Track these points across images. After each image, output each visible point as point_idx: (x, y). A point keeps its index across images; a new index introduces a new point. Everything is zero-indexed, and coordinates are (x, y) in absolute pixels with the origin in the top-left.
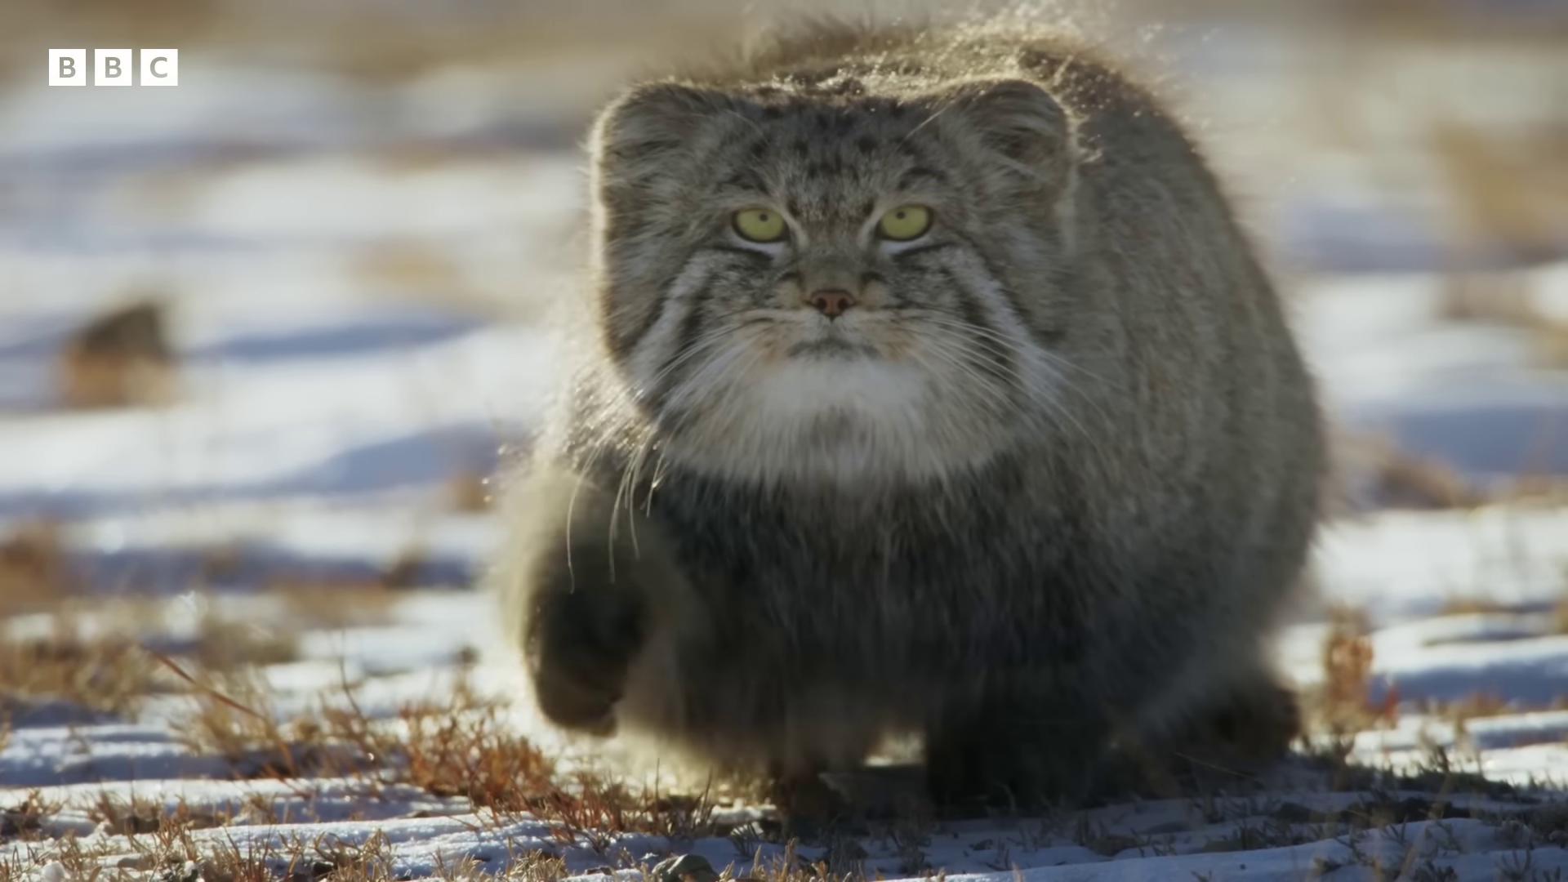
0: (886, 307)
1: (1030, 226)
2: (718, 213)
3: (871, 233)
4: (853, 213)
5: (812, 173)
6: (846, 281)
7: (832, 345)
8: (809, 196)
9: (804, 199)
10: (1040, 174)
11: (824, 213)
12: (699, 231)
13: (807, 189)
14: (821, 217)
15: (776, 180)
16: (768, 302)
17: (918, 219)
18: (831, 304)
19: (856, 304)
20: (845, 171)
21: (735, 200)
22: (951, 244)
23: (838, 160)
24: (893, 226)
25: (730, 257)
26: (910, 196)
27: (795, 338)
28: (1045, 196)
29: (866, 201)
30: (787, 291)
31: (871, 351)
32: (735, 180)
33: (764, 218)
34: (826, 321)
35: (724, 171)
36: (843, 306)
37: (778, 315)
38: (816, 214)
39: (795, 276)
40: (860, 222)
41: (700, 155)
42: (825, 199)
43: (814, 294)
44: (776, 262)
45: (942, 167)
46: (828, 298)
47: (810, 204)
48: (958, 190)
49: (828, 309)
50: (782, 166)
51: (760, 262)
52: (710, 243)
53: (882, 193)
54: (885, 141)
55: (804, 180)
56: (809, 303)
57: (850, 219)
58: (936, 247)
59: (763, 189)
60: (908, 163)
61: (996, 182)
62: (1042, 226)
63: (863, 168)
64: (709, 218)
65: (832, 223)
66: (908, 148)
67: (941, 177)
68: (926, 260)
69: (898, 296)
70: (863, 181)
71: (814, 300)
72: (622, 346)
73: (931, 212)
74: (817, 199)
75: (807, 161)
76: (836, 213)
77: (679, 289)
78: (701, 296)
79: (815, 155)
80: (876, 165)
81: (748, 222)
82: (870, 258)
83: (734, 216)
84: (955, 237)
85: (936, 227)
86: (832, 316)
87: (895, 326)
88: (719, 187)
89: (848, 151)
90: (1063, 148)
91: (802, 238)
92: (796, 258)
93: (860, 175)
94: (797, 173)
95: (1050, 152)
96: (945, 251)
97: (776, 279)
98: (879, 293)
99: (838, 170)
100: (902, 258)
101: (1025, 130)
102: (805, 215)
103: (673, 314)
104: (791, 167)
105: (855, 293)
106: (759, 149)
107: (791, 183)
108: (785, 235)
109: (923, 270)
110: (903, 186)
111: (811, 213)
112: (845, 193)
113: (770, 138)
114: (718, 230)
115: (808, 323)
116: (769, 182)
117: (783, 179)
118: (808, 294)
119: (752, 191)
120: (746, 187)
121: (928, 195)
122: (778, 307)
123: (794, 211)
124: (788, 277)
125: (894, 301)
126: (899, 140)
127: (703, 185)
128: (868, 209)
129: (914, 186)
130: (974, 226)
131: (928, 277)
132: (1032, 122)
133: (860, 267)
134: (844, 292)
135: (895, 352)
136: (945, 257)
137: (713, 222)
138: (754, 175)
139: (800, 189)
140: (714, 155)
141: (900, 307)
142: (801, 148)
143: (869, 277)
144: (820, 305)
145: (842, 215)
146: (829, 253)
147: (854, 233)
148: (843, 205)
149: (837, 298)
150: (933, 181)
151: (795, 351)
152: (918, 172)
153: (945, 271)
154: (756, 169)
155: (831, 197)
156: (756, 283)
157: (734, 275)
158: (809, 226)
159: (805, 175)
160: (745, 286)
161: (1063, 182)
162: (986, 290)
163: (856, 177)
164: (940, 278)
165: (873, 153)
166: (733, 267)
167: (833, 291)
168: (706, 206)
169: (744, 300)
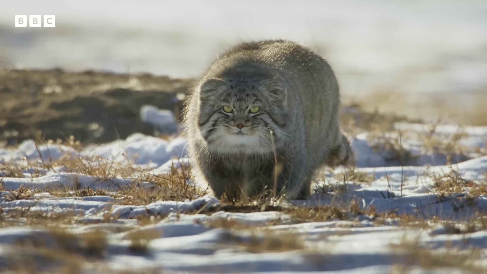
0: (250, 126)
1: (278, 106)
2: (220, 106)
3: (248, 112)
4: (245, 108)
5: (238, 101)
6: (243, 122)
7: (240, 133)
8: (237, 105)
9: (236, 106)
10: (280, 97)
11: (239, 108)
12: (217, 108)
13: (237, 104)
14: (239, 109)
15: (231, 101)
16: (229, 123)
17: (257, 109)
18: (240, 126)
19: (245, 126)
20: (243, 100)
21: (224, 104)
22: (263, 114)
23: (242, 98)
24: (253, 110)
25: (222, 115)
26: (255, 105)
27: (234, 132)
28: (281, 101)
29: (247, 106)
30: (232, 123)
31: (247, 134)
32: (224, 100)
33: (229, 108)
34: (239, 129)
35: (222, 98)
36: (242, 127)
37: (230, 127)
38: (238, 108)
39: (233, 120)
40: (246, 110)
41: (219, 93)
42: (240, 106)
43: (237, 124)
44: (230, 117)
45: (261, 99)
46: (239, 125)
47: (237, 107)
48: (264, 103)
49: (240, 127)
50: (232, 99)
51: (227, 116)
52: (218, 111)
53: (249, 104)
54: (251, 94)
55: (236, 102)
56: (236, 126)
57: (244, 110)
58: (260, 114)
59: (229, 102)
60: (255, 98)
61: (271, 99)
62: (280, 107)
63: (246, 100)
64: (219, 106)
65: (241, 110)
66: (255, 95)
67: (261, 101)
68: (258, 117)
69: (253, 123)
70: (246, 102)
71: (237, 125)
72: (201, 125)
73: (259, 107)
74: (238, 106)
75: (237, 98)
76: (241, 108)
77: (212, 119)
78: (216, 121)
79: (238, 97)
80: (249, 99)
81: (226, 108)
82: (247, 117)
83: (223, 107)
84: (264, 112)
85: (260, 110)
86: (240, 129)
87: (252, 129)
88: (221, 101)
89: (244, 97)
90: (284, 92)
91: (236, 113)
92: (234, 117)
93: (246, 101)
94: (235, 100)
95: (282, 93)
96: (261, 115)
97: (230, 120)
98: (249, 123)
99: (242, 100)
100: (254, 117)
101: (277, 89)
102: (236, 108)
103: (211, 123)
104: (234, 99)
105: (244, 124)
106: (229, 95)
107: (234, 102)
108: (232, 112)
109: (257, 119)
110: (254, 103)
111: (237, 108)
112: (243, 105)
113: (230, 93)
114: (220, 109)
115: (236, 129)
116: (230, 101)
117: (232, 101)
118: (236, 123)
119: (227, 103)
120: (226, 102)
121: (259, 104)
122: (231, 125)
123: (234, 108)
124: (232, 120)
125: (252, 124)
126: (253, 94)
127: (219, 99)
128: (247, 107)
129: (256, 103)
130: (267, 109)
131: (258, 120)
132: (278, 88)
133: (246, 119)
134: (242, 124)
135: (252, 134)
136: (261, 116)
137: (219, 107)
138: (227, 99)
139: (235, 104)
140: (222, 94)
141: (253, 125)
142: (236, 95)
143: (247, 121)
144: (238, 127)
145: (242, 109)
146: (240, 116)
147: (245, 112)
148: (243, 107)
149: (241, 125)
150: (259, 102)
151: (233, 133)
152: (257, 100)
153: (261, 119)
154: (228, 99)
155: (241, 105)
156: (227, 120)
157: (223, 118)
158: (237, 110)
159: (236, 101)
160: (224, 120)
161: (284, 98)
162: (269, 121)
163: (245, 102)
164: (260, 120)
165: (249, 97)
166: (222, 117)
167: (241, 124)
168: (218, 104)
169: (224, 122)
